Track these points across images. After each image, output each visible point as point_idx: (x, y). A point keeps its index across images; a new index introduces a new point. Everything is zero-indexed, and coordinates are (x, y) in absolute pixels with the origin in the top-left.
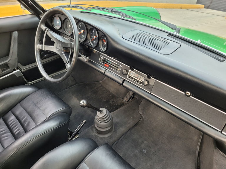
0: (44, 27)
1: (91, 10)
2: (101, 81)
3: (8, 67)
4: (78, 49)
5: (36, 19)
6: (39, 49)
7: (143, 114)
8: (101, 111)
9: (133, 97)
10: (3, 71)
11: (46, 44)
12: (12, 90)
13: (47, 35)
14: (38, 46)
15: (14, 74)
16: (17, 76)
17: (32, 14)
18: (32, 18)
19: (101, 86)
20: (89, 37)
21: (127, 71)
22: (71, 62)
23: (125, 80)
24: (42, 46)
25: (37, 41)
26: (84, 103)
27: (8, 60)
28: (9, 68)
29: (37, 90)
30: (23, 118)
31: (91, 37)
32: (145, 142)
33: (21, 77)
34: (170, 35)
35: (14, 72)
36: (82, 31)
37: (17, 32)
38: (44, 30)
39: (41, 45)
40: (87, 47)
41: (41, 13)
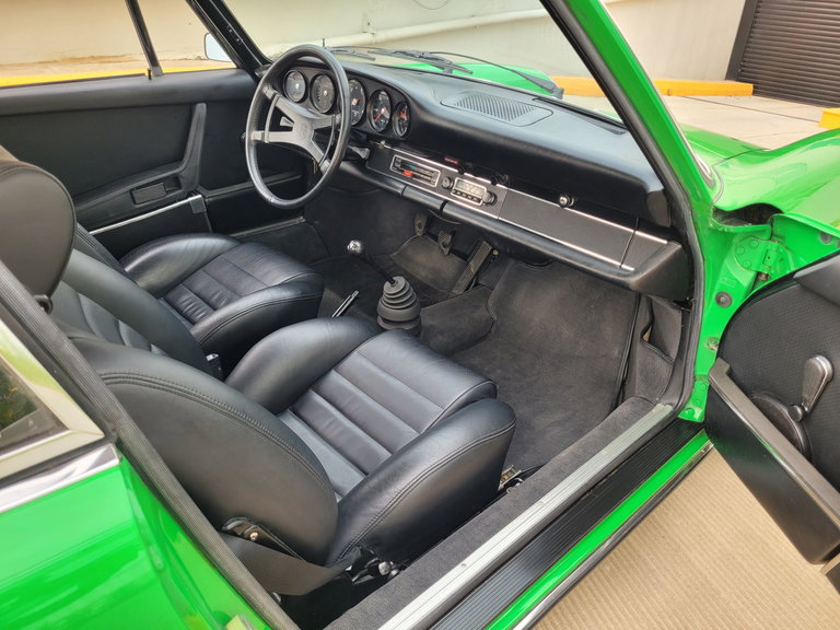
0: (269, 92)
1: (374, 59)
2: (395, 254)
3: (179, 186)
4: (346, 138)
5: (247, 78)
6: (256, 141)
7: (498, 314)
8: (393, 282)
9: (477, 284)
10: (167, 192)
11: (271, 129)
12: (176, 240)
13: (276, 108)
14: (253, 135)
15: (188, 204)
16: (195, 211)
17: (238, 67)
18: (236, 75)
19: (395, 265)
20: (370, 111)
21: (451, 180)
22: (331, 159)
23: (446, 202)
24: (263, 135)
25: (251, 122)
26: (356, 246)
27: (181, 168)
28: (180, 188)
29: (235, 244)
30: (214, 295)
31: (374, 112)
32: (499, 371)
33: (202, 213)
34: (540, 98)
35: (190, 199)
36: (355, 102)
37: (204, 105)
38: (270, 97)
39: (260, 133)
40: (365, 137)
41: (258, 66)
